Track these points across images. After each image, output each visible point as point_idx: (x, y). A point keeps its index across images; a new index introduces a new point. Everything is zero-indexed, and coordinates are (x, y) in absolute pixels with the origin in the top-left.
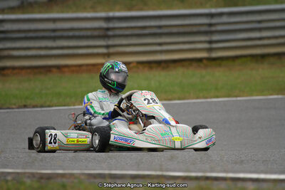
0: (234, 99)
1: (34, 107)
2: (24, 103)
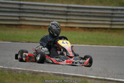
0: (120, 47)
1: (33, 43)
2: (28, 41)
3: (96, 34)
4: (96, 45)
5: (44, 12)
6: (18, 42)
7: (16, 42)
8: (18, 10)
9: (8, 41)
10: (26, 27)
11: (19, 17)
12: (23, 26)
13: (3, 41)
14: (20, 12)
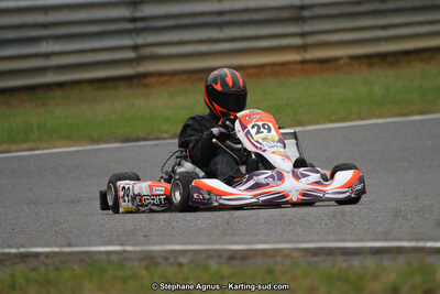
3: (413, 73)
4: (420, 113)
5: (218, 19)
6: (145, 139)
7: (138, 140)
8: (130, 26)
9: (109, 141)
10: (163, 79)
11: (135, 48)
12: (154, 80)
13: (93, 141)
14: (137, 31)
